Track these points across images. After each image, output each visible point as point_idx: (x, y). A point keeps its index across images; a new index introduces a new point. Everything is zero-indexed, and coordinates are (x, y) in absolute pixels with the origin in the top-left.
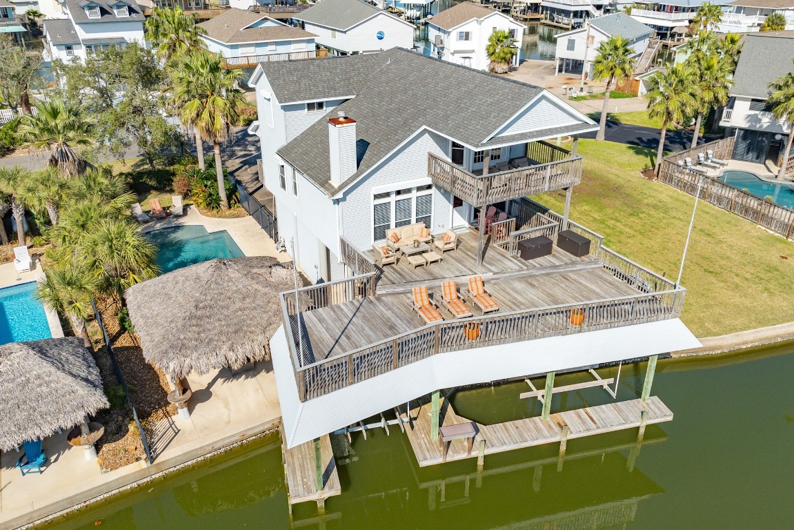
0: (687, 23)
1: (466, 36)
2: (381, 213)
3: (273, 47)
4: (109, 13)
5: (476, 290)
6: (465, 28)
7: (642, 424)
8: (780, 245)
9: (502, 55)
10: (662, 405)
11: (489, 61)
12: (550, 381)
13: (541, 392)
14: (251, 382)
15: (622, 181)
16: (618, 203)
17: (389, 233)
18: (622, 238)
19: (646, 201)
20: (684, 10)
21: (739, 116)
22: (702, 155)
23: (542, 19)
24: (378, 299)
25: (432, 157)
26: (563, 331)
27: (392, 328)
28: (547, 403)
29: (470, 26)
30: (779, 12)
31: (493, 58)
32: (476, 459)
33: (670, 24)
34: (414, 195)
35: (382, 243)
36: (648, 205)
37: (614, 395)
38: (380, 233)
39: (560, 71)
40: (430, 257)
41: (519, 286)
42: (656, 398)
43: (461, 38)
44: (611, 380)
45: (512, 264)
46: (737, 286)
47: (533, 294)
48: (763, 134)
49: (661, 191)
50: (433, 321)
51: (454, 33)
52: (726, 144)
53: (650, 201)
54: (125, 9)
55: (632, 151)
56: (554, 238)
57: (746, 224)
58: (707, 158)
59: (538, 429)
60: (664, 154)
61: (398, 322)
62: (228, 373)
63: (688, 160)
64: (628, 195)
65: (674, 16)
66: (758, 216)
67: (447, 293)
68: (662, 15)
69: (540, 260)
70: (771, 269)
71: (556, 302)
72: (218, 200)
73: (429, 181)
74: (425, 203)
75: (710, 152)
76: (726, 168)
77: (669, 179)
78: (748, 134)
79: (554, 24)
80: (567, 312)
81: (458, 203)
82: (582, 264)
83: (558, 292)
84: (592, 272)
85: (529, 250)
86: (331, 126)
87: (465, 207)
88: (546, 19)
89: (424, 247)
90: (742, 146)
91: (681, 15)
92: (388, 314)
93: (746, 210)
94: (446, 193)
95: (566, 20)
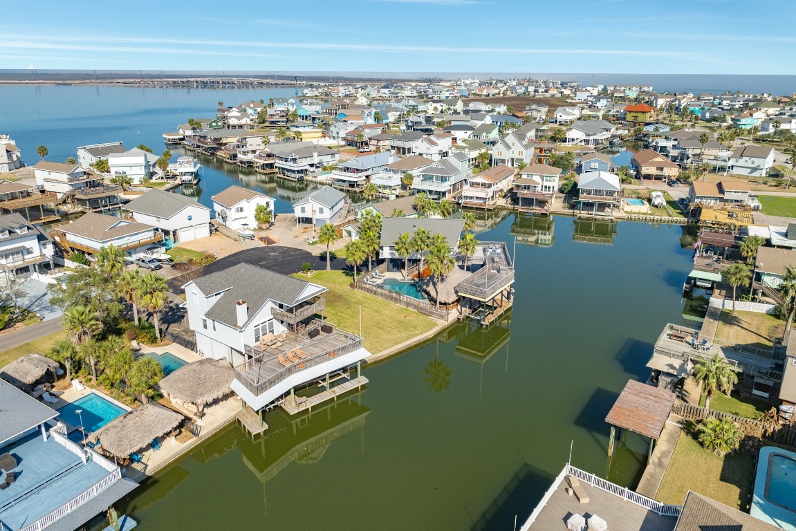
0: (364, 178)
1: (241, 210)
2: (257, 332)
3: (128, 238)
4: (13, 232)
5: (298, 352)
6: (239, 205)
7: (359, 385)
8: (404, 312)
9: (265, 219)
10: (365, 378)
11: (257, 223)
12: (327, 377)
13: (325, 383)
14: (217, 406)
15: (341, 292)
16: (341, 304)
17: (261, 339)
18: (345, 320)
19: (353, 301)
20: (362, 171)
21: (386, 253)
22: (374, 274)
23: (277, 173)
24: (265, 362)
25: (272, 308)
26: (329, 359)
27: (274, 370)
28: (328, 386)
29: (243, 204)
30: (409, 172)
31: (260, 221)
32: (308, 409)
33: (355, 180)
34: (267, 323)
35: (258, 343)
36: (354, 302)
37: (349, 378)
38: (257, 339)
39: (299, 222)
40: (279, 344)
41: (311, 348)
42: (363, 376)
43: (238, 211)
44: (347, 374)
45: (308, 341)
46: (389, 332)
47: (316, 350)
48: (398, 260)
49: (359, 294)
50: (288, 365)
51: (234, 209)
52: (384, 265)
53: (355, 300)
54: (26, 229)
55: (344, 275)
56: (320, 329)
57: (392, 303)
58: (376, 274)
59: (326, 395)
60: (358, 274)
61: (275, 368)
62: (207, 405)
63: (368, 277)
64: (345, 299)
65: (356, 175)
66: (397, 300)
67: (290, 355)
68: (349, 174)
69: (316, 337)
70: (401, 322)
71: (324, 350)
72: (156, 338)
73: (272, 317)
74: (271, 325)
75: (377, 271)
76: (385, 278)
77: (361, 288)
78: (392, 260)
79: (286, 177)
80: (329, 353)
81: (282, 322)
82: (331, 336)
83: (325, 348)
84: (335, 338)
85: (312, 334)
86: (237, 306)
87: (285, 323)
88: (280, 173)
89: (275, 341)
90: (391, 265)
91: (360, 174)
92: (271, 367)
93: (392, 298)
94: (278, 320)
95: (293, 175)
